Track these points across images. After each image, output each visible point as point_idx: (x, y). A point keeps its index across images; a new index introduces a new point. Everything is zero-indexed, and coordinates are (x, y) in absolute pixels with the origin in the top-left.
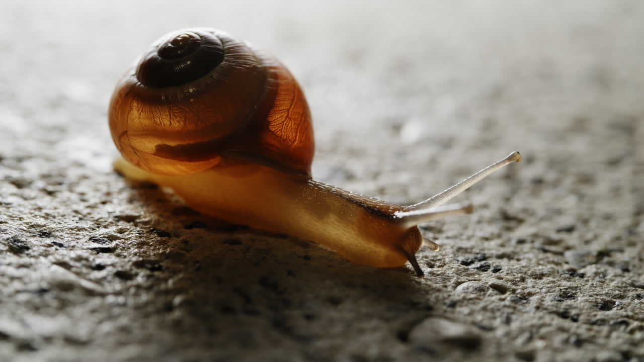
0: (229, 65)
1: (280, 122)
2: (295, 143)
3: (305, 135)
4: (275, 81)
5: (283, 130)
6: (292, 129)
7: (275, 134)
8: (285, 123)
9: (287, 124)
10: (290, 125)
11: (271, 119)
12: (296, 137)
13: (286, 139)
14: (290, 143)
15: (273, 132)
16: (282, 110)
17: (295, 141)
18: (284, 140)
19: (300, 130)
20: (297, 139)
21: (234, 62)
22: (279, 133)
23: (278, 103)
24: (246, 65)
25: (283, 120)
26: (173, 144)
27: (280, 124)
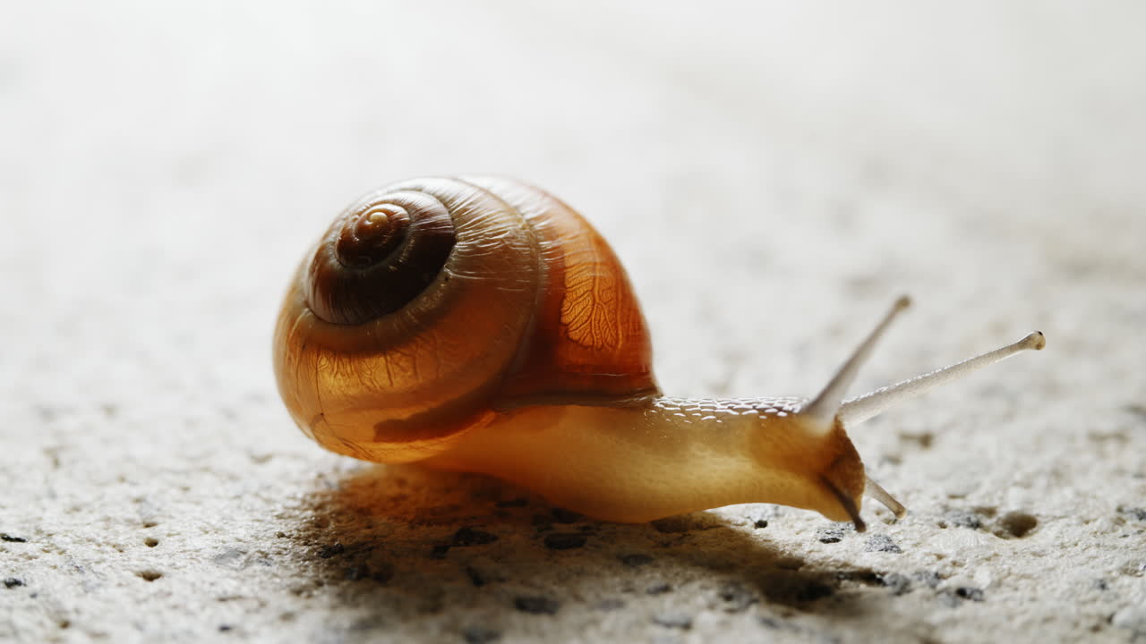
0: (470, 246)
1: (585, 318)
2: (620, 346)
3: (631, 324)
4: (555, 244)
5: (593, 331)
6: (607, 324)
7: (581, 345)
8: (593, 318)
9: (598, 317)
10: (602, 318)
11: (566, 319)
12: (617, 334)
13: (603, 346)
14: (610, 349)
15: (577, 342)
16: (582, 295)
17: (617, 342)
18: (599, 350)
19: (622, 318)
20: (621, 336)
21: (476, 238)
22: (588, 341)
23: (572, 284)
24: (499, 234)
25: (589, 314)
26: (404, 414)
27: (586, 321)
